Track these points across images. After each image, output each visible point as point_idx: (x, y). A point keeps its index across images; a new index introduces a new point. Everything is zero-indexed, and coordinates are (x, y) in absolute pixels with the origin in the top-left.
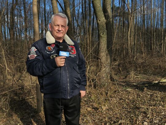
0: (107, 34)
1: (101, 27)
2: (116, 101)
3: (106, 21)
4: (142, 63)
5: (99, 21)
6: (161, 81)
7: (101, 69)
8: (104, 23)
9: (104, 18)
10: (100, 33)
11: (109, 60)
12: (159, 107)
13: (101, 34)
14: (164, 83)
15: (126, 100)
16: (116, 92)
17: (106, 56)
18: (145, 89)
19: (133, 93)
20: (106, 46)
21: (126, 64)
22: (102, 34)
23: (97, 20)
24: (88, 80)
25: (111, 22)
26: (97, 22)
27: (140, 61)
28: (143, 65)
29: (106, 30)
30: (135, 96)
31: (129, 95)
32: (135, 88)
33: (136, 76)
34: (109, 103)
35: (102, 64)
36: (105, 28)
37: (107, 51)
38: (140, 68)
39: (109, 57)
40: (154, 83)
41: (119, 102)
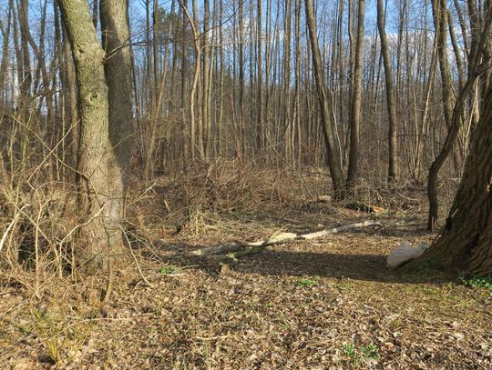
0: (110, 98)
1: (87, 73)
2: (130, 319)
3: (104, 54)
4: (230, 184)
5: (81, 51)
6: (271, 241)
7: (89, 213)
8: (96, 60)
9: (98, 45)
10: (83, 92)
11: (118, 182)
12: (246, 334)
13: (88, 98)
14: (277, 244)
15: (164, 312)
16: (135, 285)
17: (105, 169)
18: (225, 268)
19: (189, 286)
20: (105, 135)
21: (186, 188)
22: (90, 95)
23: (72, 48)
24: (43, 250)
25: (127, 61)
26: (73, 55)
27: (225, 178)
28: (232, 190)
29: (103, 86)
30: (194, 295)
31: (173, 294)
32: (197, 268)
33: (208, 226)
34: (104, 327)
35: (92, 196)
36: (102, 76)
37: (109, 154)
38: (224, 198)
39: (117, 170)
40: (253, 246)
41: (138, 320)
